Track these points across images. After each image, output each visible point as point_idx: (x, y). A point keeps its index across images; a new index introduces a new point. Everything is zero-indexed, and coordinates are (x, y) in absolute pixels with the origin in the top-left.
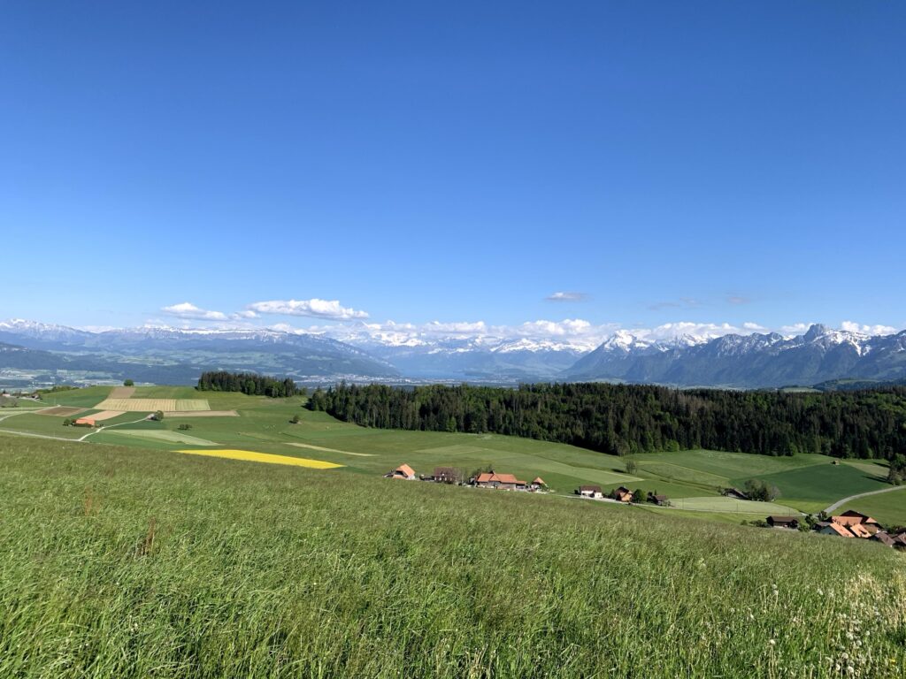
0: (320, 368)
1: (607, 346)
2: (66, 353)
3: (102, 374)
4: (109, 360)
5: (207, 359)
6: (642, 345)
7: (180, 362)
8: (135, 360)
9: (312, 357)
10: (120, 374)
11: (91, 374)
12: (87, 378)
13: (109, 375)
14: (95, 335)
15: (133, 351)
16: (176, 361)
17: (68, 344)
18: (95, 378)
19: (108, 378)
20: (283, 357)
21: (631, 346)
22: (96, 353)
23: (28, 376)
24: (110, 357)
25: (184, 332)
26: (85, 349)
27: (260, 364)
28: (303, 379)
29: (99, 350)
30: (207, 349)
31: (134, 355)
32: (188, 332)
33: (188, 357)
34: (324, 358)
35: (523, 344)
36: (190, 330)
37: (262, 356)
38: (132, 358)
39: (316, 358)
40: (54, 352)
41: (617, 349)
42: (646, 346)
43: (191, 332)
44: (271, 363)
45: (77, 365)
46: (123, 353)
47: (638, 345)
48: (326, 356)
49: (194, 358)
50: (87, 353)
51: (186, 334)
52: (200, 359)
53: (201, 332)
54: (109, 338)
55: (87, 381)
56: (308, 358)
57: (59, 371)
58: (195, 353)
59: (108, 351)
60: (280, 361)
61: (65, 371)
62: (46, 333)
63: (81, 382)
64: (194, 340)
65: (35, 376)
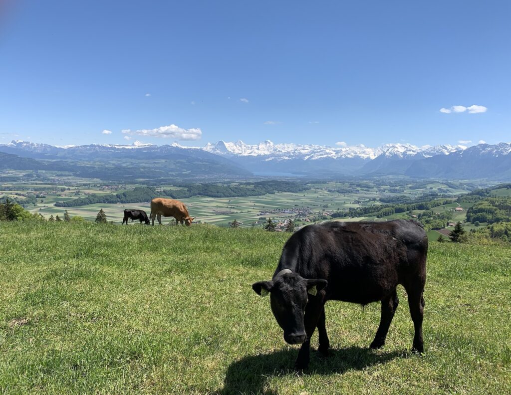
0: (203, 169)
1: (387, 154)
2: (46, 160)
3: (67, 173)
4: (71, 164)
5: (132, 164)
6: (411, 153)
7: (115, 165)
8: (88, 164)
9: (196, 162)
10: (78, 173)
11: (59, 173)
12: (57, 175)
13: (71, 174)
14: (64, 150)
15: (87, 159)
16: (113, 165)
17: (48, 155)
18: (62, 175)
19: (70, 176)
20: (179, 162)
21: (404, 154)
22: (64, 160)
23: (21, 174)
24: (72, 162)
25: (117, 147)
26: (57, 158)
27: (165, 167)
28: (194, 176)
29: (66, 158)
30: (132, 157)
31: (87, 161)
32: (119, 147)
33: (121, 163)
34: (204, 163)
35: (327, 153)
36: (119, 146)
37: (166, 162)
38: (86, 163)
39: (200, 163)
40: (37, 159)
41: (395, 156)
42: (415, 153)
43: (121, 147)
44: (173, 167)
45: (51, 167)
46: (81, 160)
47: (408, 153)
48: (205, 161)
49: (124, 163)
50: (59, 160)
51: (118, 148)
52: (128, 164)
53: (127, 147)
54: (72, 151)
55: (57, 178)
56: (194, 163)
57: (39, 171)
58: (124, 160)
59: (71, 159)
60: (178, 165)
61: (44, 171)
62: (35, 148)
63: (53, 178)
64: (123, 152)
65: (24, 174)
